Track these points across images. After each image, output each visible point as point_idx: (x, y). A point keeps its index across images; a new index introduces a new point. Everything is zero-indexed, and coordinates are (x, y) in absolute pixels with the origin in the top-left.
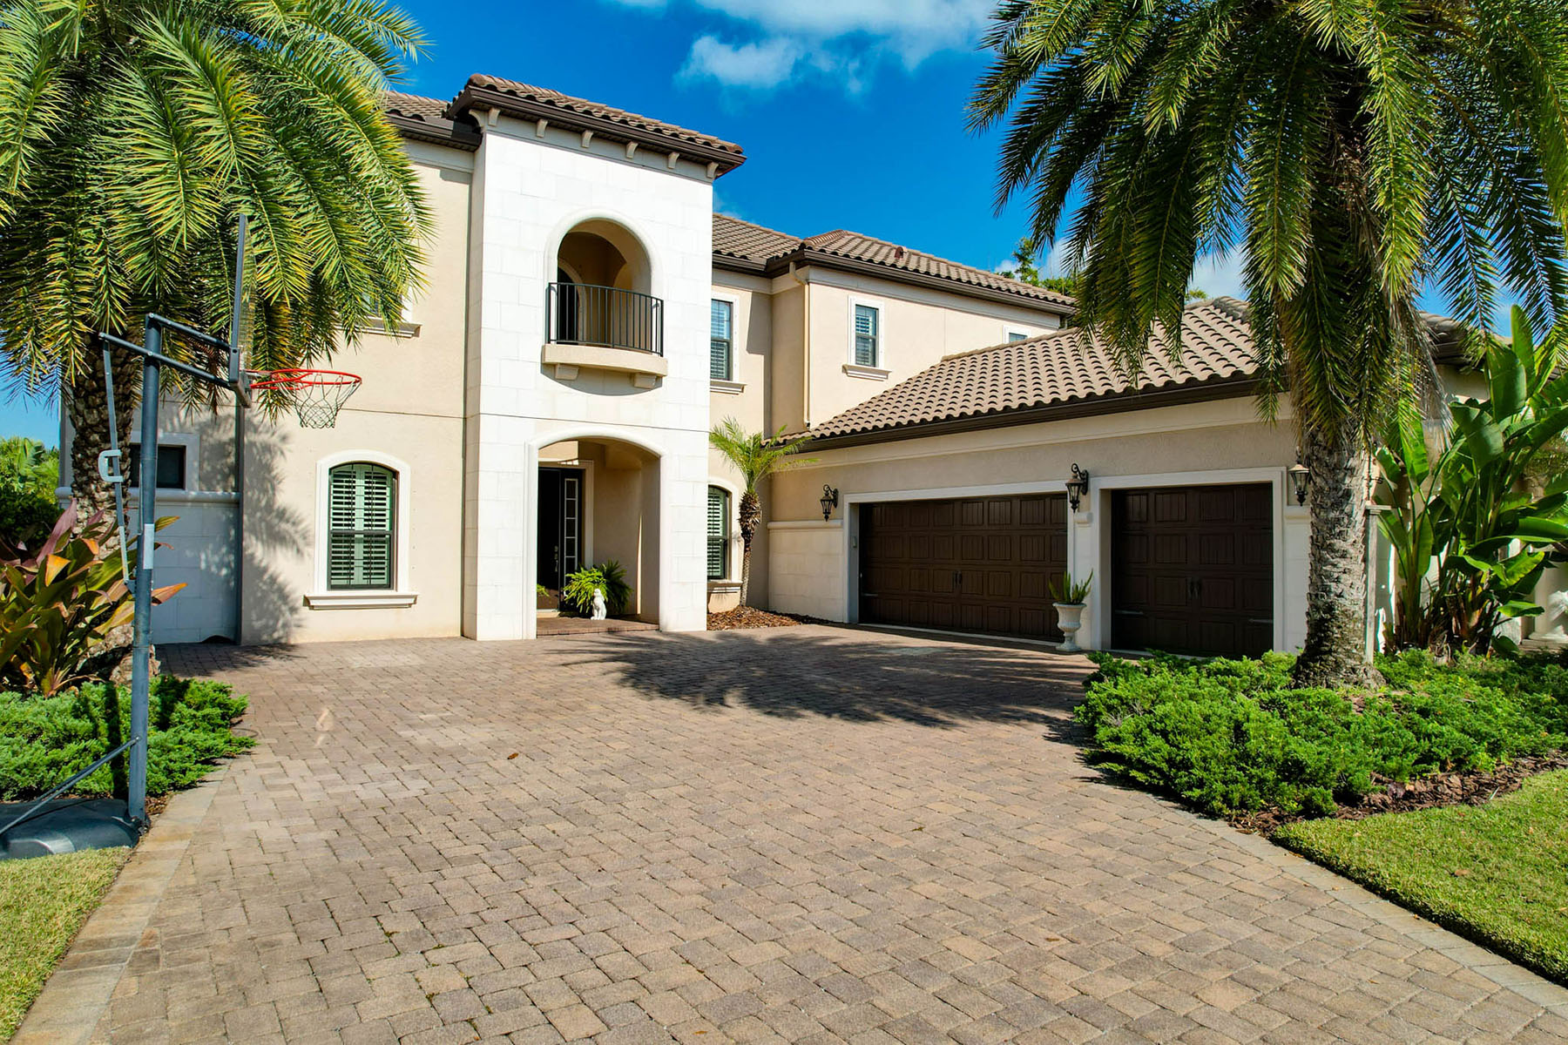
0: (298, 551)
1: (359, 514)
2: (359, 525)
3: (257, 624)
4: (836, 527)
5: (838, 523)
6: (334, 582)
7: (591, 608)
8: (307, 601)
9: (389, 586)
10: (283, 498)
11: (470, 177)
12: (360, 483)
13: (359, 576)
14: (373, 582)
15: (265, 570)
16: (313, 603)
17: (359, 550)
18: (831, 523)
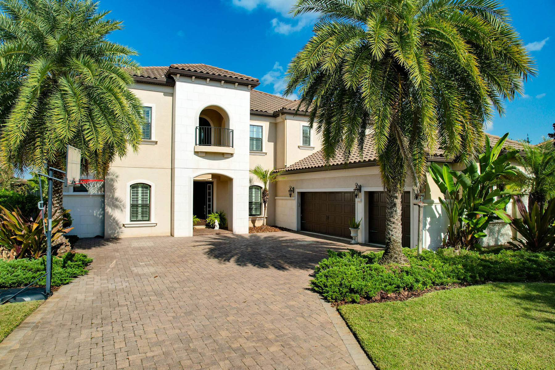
0: (122, 210)
1: (140, 198)
2: (140, 202)
3: (110, 232)
4: (293, 200)
5: (294, 198)
6: (132, 219)
7: (214, 226)
8: (124, 225)
9: (149, 220)
10: (117, 194)
11: (172, 95)
12: (140, 190)
13: (140, 217)
14: (144, 219)
15: (112, 216)
16: (125, 226)
17: (140, 209)
18: (292, 198)
